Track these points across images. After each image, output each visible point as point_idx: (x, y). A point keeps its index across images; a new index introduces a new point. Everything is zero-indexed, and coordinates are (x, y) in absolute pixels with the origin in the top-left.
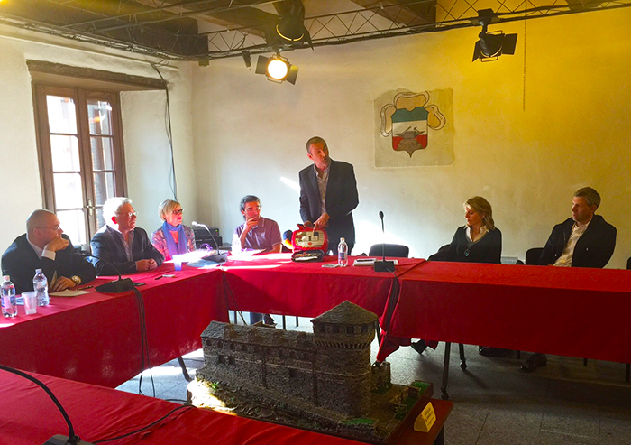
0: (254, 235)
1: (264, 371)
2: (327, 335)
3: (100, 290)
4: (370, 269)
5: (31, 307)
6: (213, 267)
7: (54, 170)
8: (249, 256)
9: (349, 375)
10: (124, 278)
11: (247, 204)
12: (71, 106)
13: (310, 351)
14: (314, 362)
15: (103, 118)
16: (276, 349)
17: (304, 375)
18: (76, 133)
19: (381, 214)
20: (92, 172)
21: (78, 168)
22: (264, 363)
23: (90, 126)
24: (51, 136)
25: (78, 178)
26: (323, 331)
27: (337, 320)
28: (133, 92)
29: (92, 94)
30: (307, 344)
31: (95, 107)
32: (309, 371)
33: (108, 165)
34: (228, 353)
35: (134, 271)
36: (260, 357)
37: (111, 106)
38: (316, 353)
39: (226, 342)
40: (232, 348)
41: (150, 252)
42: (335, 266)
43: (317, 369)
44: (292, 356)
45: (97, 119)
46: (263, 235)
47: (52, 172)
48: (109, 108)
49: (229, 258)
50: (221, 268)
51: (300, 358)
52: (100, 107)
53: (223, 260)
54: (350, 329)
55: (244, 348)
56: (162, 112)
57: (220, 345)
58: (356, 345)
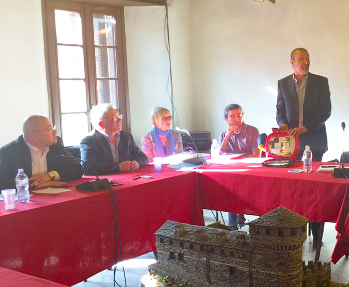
0: (236, 141)
1: (208, 267)
2: (261, 237)
3: (80, 189)
4: (330, 175)
5: (10, 203)
6: (190, 169)
7: (60, 77)
8: (227, 160)
9: (280, 273)
10: (101, 178)
11: (230, 112)
12: (77, 19)
13: (247, 251)
14: (250, 261)
15: (108, 31)
16: (218, 248)
17: (242, 273)
18: (81, 44)
19: (343, 125)
20: (95, 79)
21: (83, 76)
22: (208, 260)
23: (95, 37)
24: (58, 46)
25: (83, 84)
26: (258, 233)
27: (269, 224)
28: (136, 7)
29: (98, 9)
30: (245, 244)
31: (101, 21)
32: (246, 269)
33: (112, 72)
34: (178, 250)
35: (117, 172)
36: (205, 254)
37: (116, 20)
38: (252, 252)
39: (177, 240)
40: (182, 245)
41: (136, 154)
42: (300, 171)
43: (253, 268)
44: (232, 254)
45: (103, 31)
46: (244, 140)
47: (58, 79)
48: (114, 21)
49: (208, 161)
50: (197, 170)
51: (239, 257)
52: (106, 20)
53: (201, 163)
54: (281, 232)
55: (191, 247)
56: (162, 25)
57: (171, 243)
58: (286, 247)
